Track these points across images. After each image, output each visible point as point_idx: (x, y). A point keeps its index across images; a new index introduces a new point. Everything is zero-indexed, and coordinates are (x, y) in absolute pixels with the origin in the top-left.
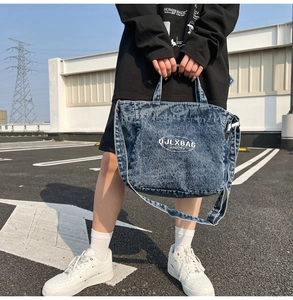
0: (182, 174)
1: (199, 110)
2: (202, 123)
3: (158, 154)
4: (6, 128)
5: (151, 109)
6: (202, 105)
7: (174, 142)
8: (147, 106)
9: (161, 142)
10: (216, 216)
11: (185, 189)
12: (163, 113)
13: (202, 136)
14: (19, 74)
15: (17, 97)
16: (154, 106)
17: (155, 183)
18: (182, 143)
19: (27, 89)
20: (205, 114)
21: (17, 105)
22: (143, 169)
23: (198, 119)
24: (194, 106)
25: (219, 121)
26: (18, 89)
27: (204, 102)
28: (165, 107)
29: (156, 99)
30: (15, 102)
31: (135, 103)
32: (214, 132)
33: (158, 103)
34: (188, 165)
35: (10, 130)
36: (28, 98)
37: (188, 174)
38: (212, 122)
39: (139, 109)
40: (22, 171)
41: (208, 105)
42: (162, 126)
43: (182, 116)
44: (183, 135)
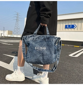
0: (41, 58)
1: (47, 37)
2: (48, 41)
3: (34, 52)
4: (12, 36)
5: (33, 37)
6: (48, 36)
7: (39, 48)
8: (31, 36)
9: (36, 48)
10: (54, 69)
11: (42, 62)
12: (36, 38)
13: (48, 45)
14: (16, 21)
15: (16, 27)
16: (34, 36)
17: (33, 61)
18: (42, 48)
19: (18, 26)
20: (48, 38)
21: (15, 30)
22: (30, 56)
23: (46, 40)
24: (45, 36)
25: (53, 40)
26: (16, 25)
27: (48, 35)
28: (37, 37)
29: (34, 34)
30: (15, 29)
31: (27, 36)
32: (51, 44)
33: (35, 35)
34: (43, 55)
35: (13, 36)
36: (18, 28)
37: (43, 58)
38: (50, 41)
39: (29, 38)
40: (16, 48)
41: (49, 36)
42: (36, 43)
43: (42, 40)
44: (42, 45)
